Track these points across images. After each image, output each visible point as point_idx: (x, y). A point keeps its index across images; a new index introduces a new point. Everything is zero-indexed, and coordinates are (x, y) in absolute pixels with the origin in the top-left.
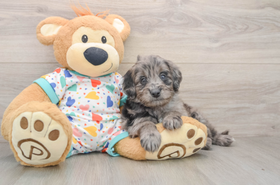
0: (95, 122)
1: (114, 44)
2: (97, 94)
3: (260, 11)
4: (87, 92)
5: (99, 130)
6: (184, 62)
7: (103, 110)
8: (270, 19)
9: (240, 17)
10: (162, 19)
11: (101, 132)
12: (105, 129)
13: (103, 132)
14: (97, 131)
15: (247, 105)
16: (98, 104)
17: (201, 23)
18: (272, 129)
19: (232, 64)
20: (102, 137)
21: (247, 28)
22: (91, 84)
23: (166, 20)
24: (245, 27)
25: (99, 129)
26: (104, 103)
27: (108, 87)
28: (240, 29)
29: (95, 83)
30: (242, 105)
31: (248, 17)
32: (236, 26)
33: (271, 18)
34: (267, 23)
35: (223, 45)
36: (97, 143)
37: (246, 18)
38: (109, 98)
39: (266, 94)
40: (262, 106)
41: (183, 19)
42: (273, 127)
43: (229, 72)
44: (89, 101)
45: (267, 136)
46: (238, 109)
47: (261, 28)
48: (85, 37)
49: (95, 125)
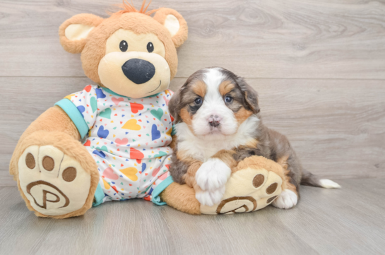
0: (135, 161)
1: (164, 53)
2: (138, 123)
3: (362, 7)
4: (125, 120)
5: (140, 172)
6: (258, 76)
7: (147, 144)
8: (375, 18)
9: (336, 15)
10: (229, 17)
11: (144, 174)
12: (148, 170)
13: (146, 174)
14: (138, 174)
15: (343, 136)
16: (140, 136)
17: (282, 23)
18: (375, 167)
19: (323, 79)
20: (145, 181)
21: (344, 31)
22: (130, 109)
23: (234, 19)
24: (342, 28)
25: (141, 170)
26: (148, 135)
27: (154, 112)
28: (335, 32)
29: (136, 108)
30: (336, 136)
31: (346, 14)
32: (330, 27)
33: (377, 17)
34: (372, 23)
35: (312, 53)
36: (138, 188)
37: (344, 16)
38: (154, 127)
39: (368, 121)
40: (363, 137)
41: (257, 17)
42: (377, 166)
43: (319, 91)
44: (127, 133)
45: (367, 177)
46: (330, 141)
47: (363, 31)
48: (124, 44)
49: (135, 165)
